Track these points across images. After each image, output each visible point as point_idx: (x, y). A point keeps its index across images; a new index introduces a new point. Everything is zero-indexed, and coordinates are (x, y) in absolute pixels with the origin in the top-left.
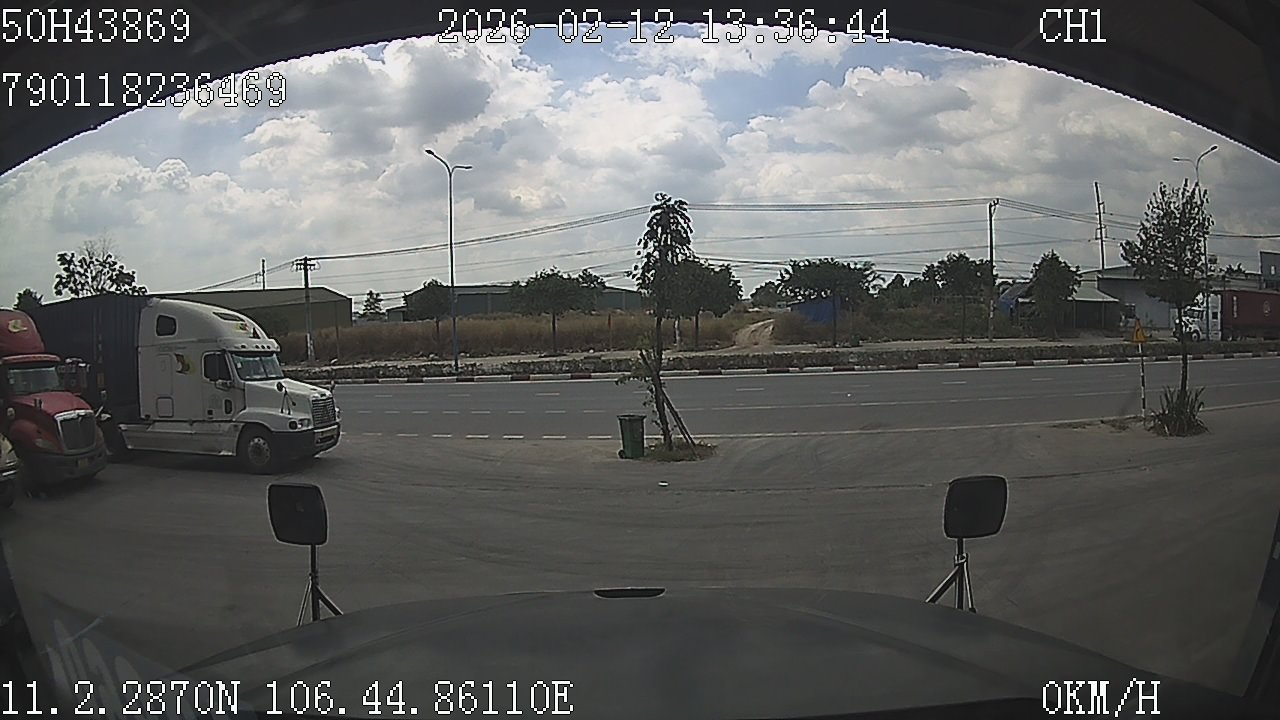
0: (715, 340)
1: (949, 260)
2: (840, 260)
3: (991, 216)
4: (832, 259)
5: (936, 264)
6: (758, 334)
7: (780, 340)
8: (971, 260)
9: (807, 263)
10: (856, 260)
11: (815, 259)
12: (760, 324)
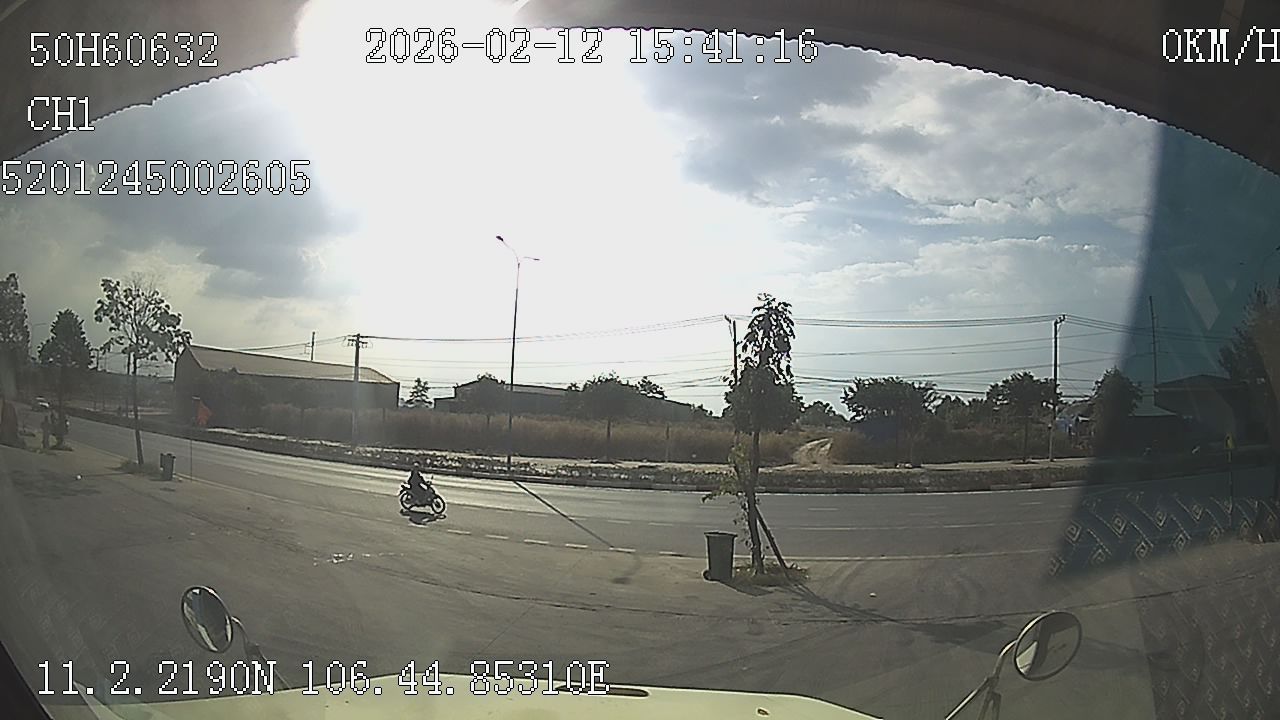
0: (773, 457)
1: (1013, 379)
2: (905, 380)
3: (1056, 334)
4: (897, 378)
5: (1000, 384)
6: (815, 452)
7: (838, 459)
8: (1035, 378)
9: (871, 381)
10: (920, 379)
11: (879, 377)
12: (816, 442)
